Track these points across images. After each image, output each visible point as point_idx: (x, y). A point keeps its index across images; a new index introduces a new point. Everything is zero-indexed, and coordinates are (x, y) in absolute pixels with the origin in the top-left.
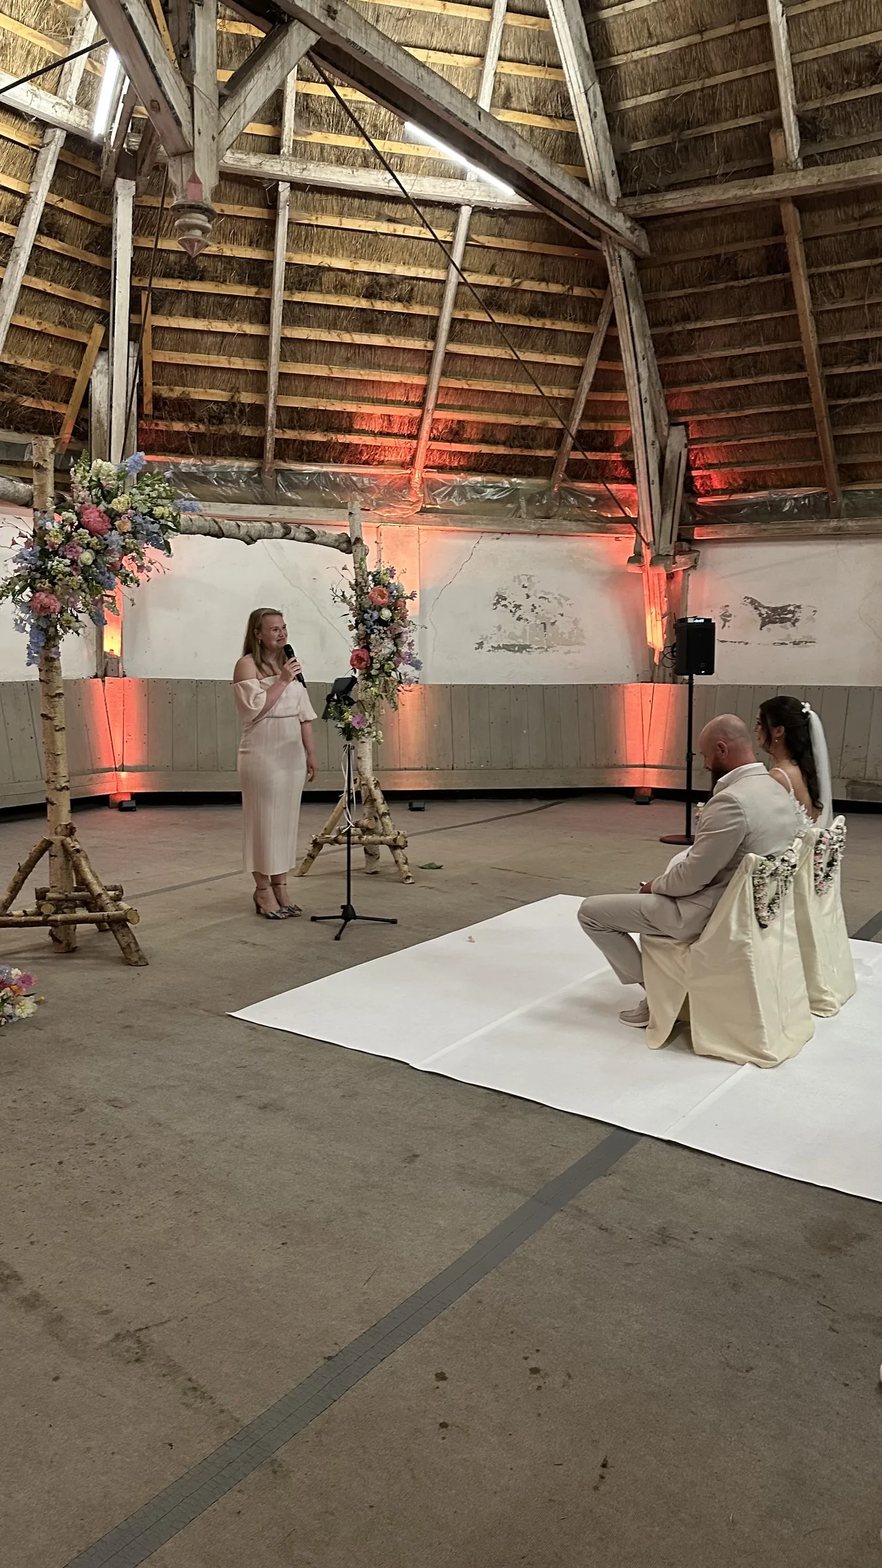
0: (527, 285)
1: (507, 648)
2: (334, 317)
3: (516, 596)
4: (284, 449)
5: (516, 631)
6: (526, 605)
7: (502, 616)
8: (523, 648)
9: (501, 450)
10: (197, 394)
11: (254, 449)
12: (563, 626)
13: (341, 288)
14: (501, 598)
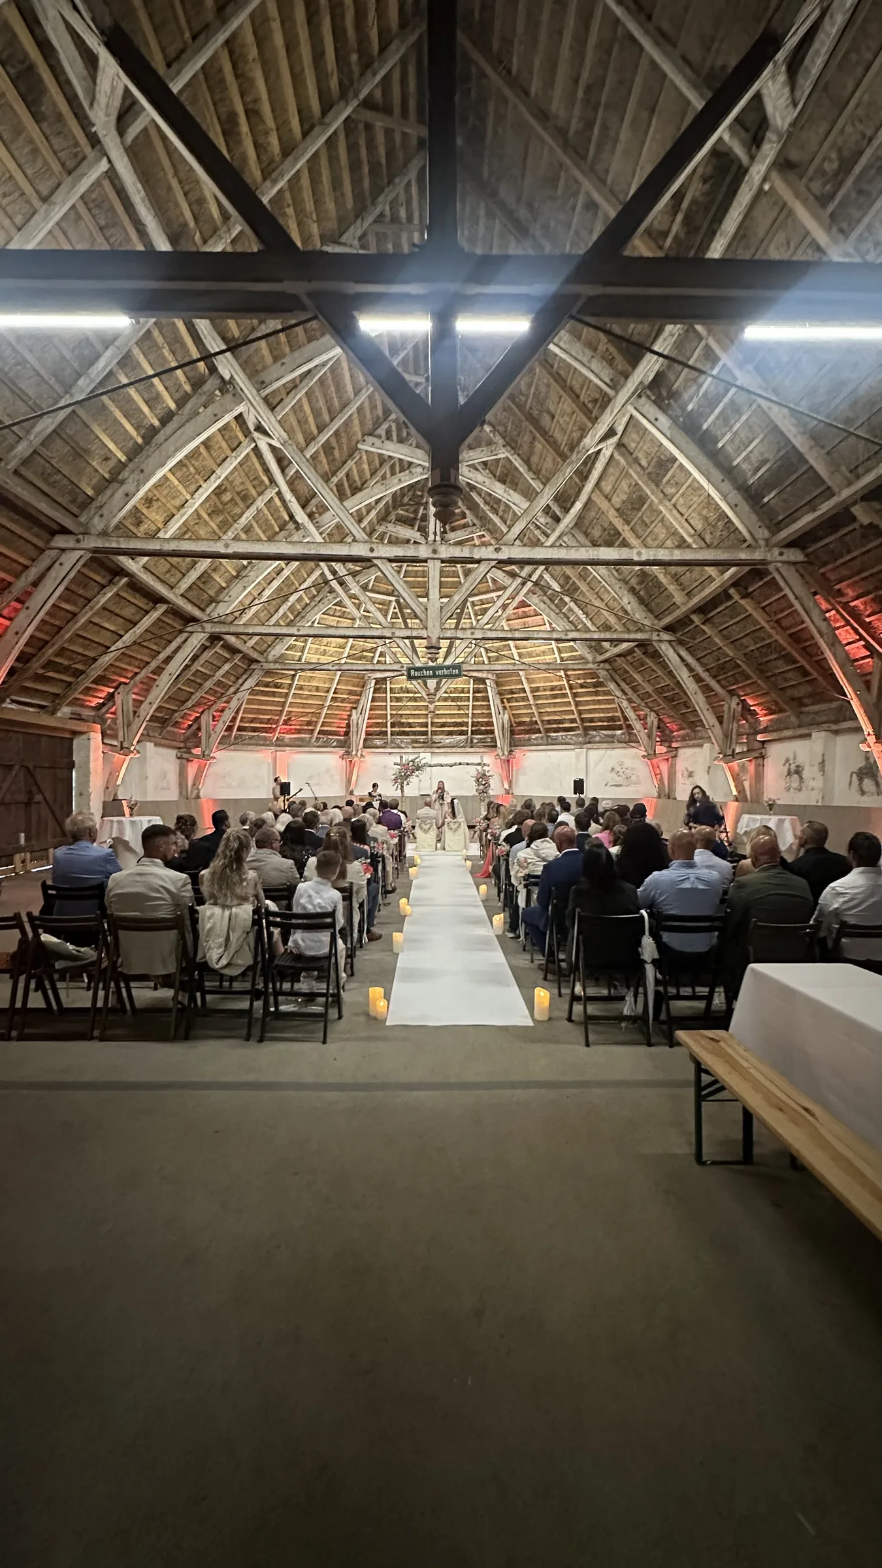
0: (589, 681)
1: (616, 785)
2: (547, 697)
3: (618, 768)
4: (548, 730)
5: (619, 780)
6: (621, 771)
7: (613, 775)
8: (620, 786)
9: (605, 724)
10: (524, 720)
11: (539, 731)
12: (634, 778)
13: (545, 690)
14: (613, 769)
